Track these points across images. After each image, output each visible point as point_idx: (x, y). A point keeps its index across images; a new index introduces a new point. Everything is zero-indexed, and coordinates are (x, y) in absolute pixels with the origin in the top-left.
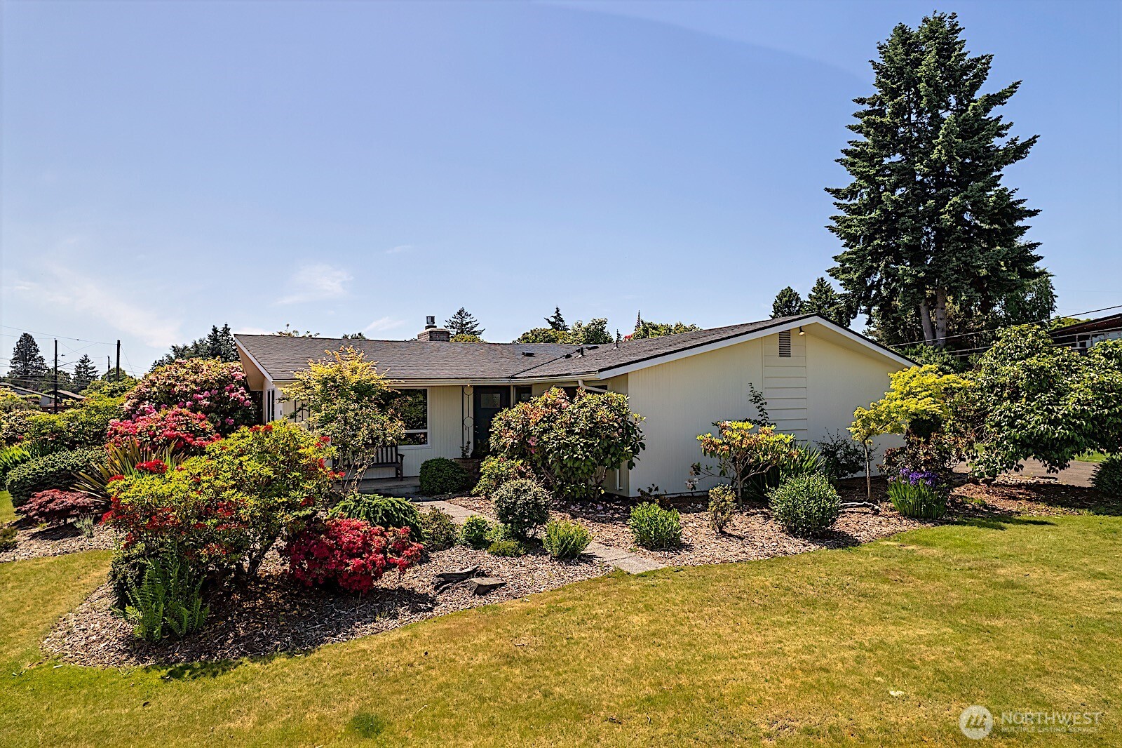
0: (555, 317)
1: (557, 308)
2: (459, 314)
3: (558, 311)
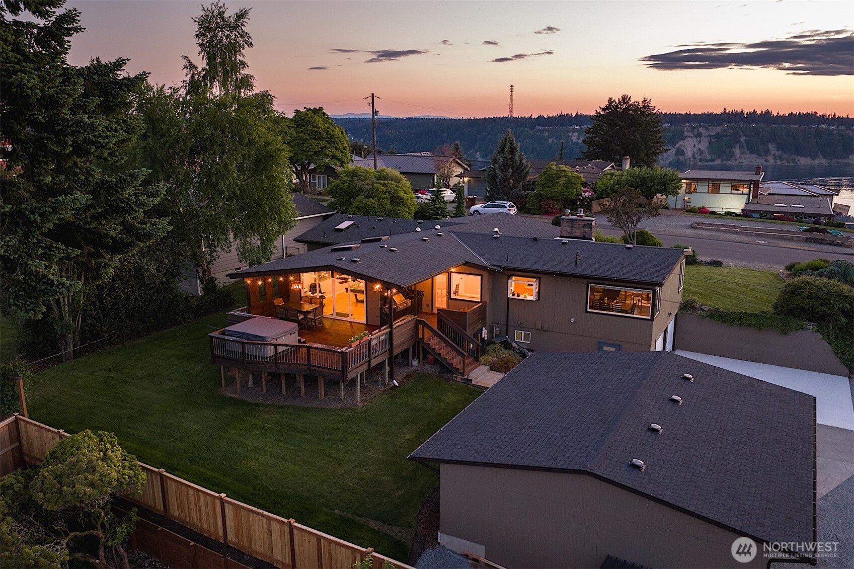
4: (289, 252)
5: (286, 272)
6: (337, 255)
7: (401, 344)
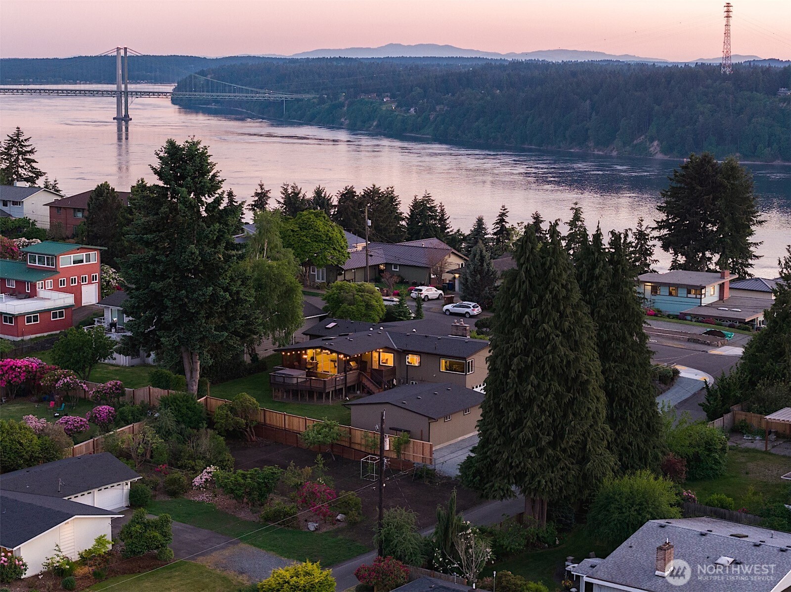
4: (297, 341)
5: (301, 349)
6: (324, 342)
7: (350, 382)
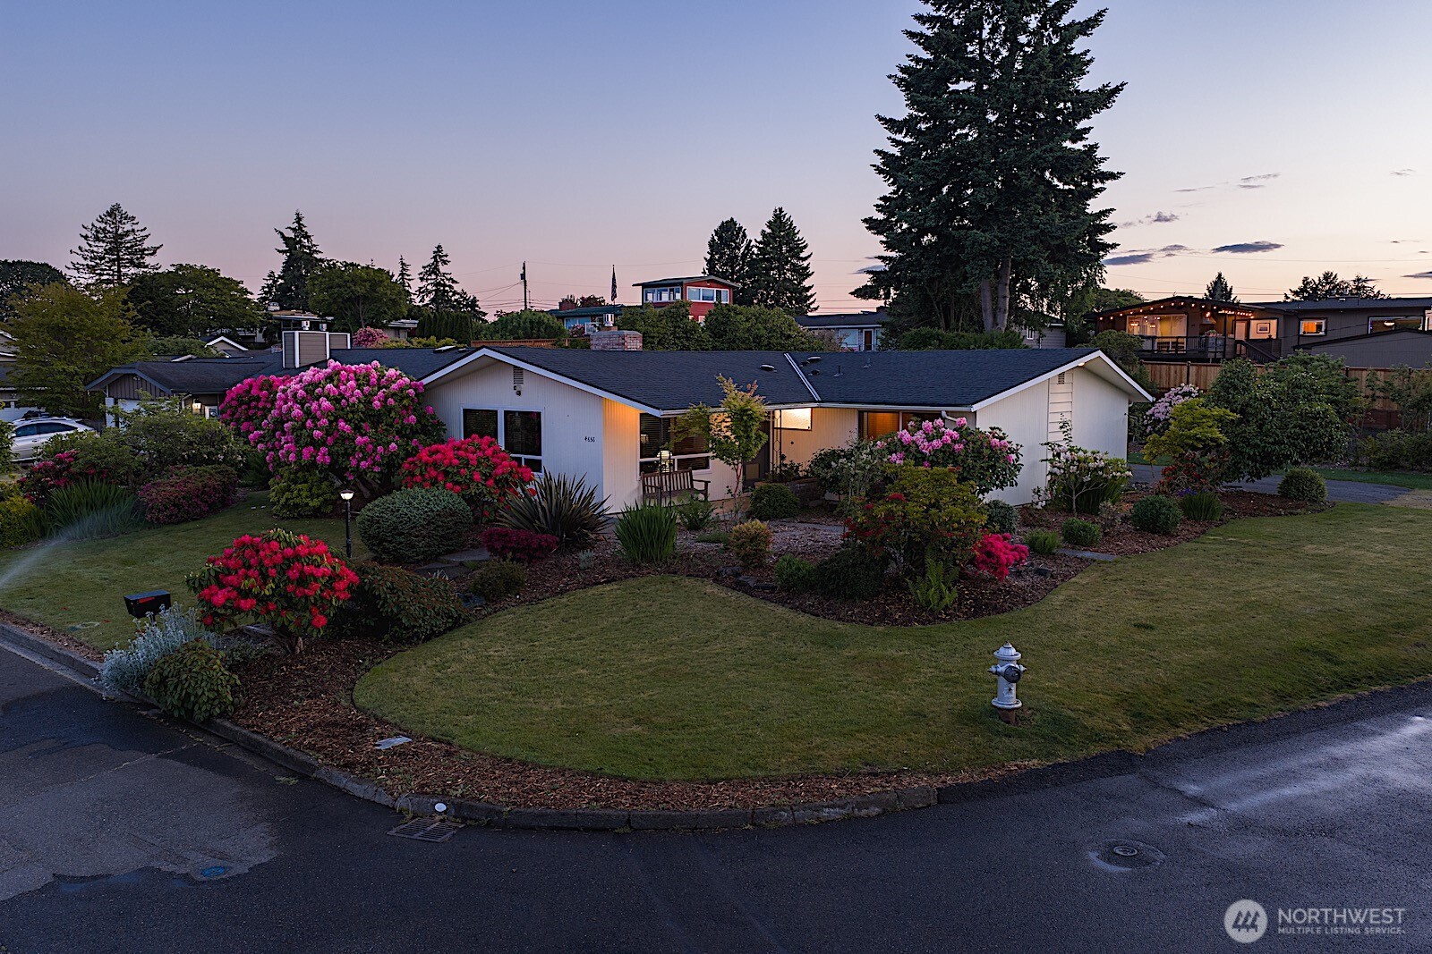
0: (294, 230)
1: (298, 214)
2: (109, 214)
3: (299, 219)
